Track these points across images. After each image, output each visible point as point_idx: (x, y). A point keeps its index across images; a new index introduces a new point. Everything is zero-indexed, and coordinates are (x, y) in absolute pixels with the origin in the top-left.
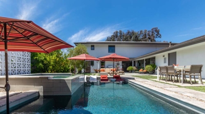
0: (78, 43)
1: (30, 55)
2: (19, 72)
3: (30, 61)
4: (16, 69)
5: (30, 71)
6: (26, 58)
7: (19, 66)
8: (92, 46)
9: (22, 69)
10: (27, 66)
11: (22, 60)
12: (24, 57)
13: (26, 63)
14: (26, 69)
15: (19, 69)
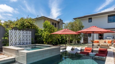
0: (76, 19)
1: (31, 33)
2: (23, 43)
3: (31, 36)
4: (22, 42)
5: (31, 43)
6: (28, 35)
7: (23, 40)
8: (89, 19)
9: (25, 42)
10: (28, 40)
11: (25, 36)
12: (27, 35)
13: (28, 38)
14: (28, 41)
15: (23, 42)
